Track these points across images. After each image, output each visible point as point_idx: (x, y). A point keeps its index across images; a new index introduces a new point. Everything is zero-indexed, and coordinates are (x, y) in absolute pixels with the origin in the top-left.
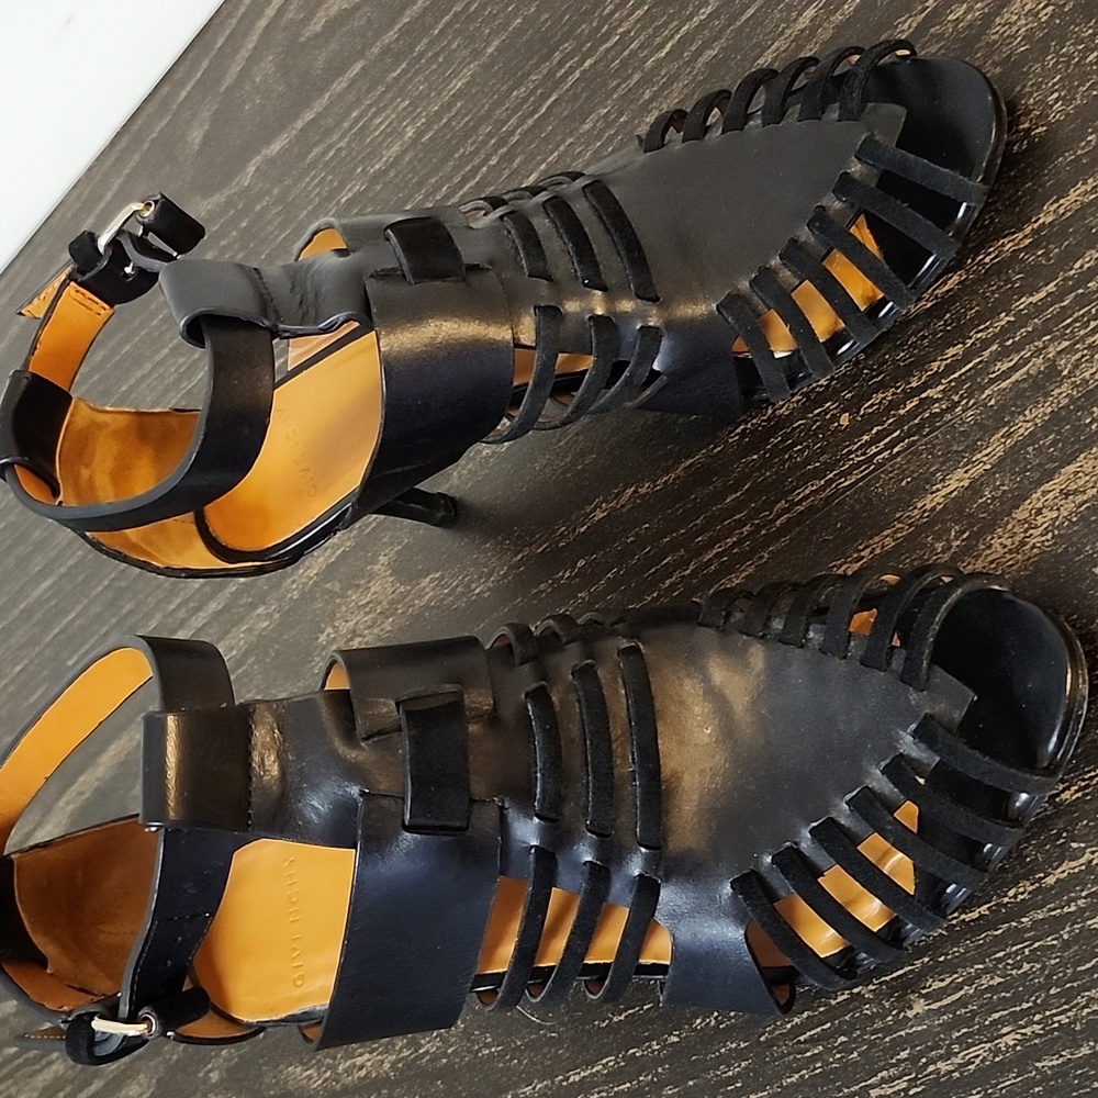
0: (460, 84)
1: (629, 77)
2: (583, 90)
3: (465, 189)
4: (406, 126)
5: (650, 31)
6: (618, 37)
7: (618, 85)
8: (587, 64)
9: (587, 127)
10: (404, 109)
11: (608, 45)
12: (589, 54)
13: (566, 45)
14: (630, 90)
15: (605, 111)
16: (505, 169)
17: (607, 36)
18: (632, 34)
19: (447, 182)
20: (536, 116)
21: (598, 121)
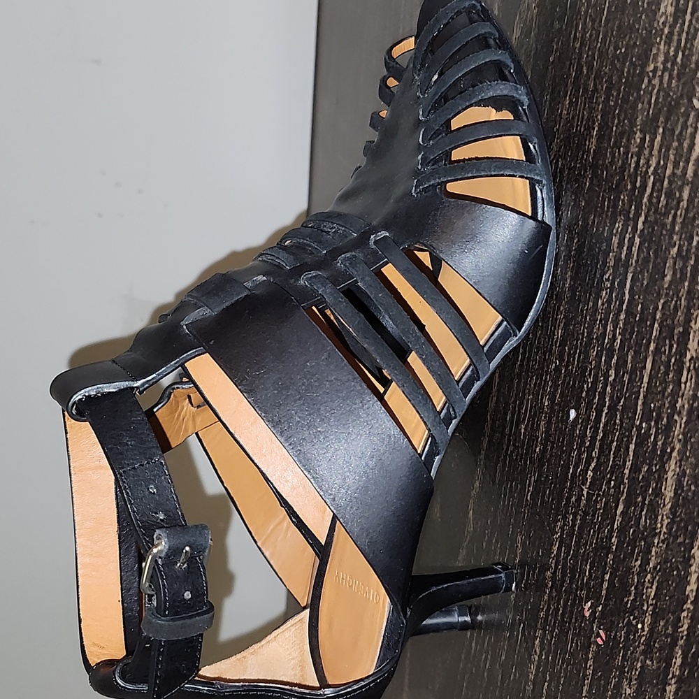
0: (560, 331)
1: (680, 200)
2: (649, 249)
3: (603, 420)
4: (542, 398)
5: (675, 144)
6: (652, 177)
7: (675, 215)
8: (640, 226)
9: (668, 279)
10: (535, 384)
11: (649, 191)
12: (638, 215)
13: (617, 225)
14: (687, 210)
15: (676, 249)
16: (623, 374)
17: (644, 186)
18: (662, 163)
19: (588, 424)
20: (624, 307)
21: (675, 264)
